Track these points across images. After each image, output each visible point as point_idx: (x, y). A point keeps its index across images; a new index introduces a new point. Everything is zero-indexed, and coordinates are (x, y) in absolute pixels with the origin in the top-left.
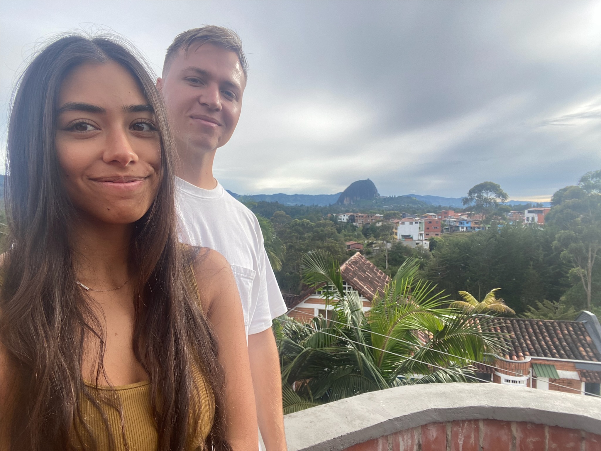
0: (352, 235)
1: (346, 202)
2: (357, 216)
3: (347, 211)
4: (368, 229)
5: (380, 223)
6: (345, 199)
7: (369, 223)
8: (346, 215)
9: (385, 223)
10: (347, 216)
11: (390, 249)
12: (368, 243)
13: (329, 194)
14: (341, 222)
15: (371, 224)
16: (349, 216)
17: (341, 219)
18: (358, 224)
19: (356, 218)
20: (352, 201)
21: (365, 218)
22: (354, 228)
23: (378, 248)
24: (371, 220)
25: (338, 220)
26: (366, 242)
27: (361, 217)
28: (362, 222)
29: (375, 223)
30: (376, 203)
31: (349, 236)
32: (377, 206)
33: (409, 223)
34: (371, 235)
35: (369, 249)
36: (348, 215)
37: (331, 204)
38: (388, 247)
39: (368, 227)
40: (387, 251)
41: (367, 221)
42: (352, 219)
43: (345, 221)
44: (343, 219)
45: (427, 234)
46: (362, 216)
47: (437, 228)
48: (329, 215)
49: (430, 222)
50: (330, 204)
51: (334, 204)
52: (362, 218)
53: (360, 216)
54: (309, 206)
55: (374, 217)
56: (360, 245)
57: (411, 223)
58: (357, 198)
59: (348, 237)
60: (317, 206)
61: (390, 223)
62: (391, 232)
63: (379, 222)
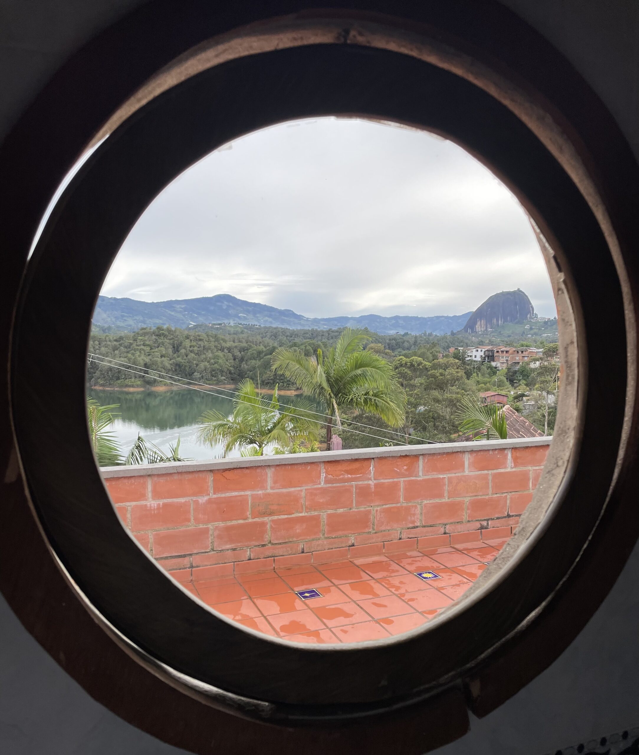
0: (489, 382)
1: (479, 327)
2: (498, 352)
3: (481, 343)
4: (515, 372)
5: (538, 363)
6: (479, 323)
7: (519, 363)
8: (479, 350)
9: (546, 363)
10: (481, 351)
11: (553, 405)
12: (515, 395)
13: (451, 315)
14: (472, 361)
15: (521, 364)
16: (485, 352)
17: (471, 356)
18: (499, 365)
19: (496, 354)
20: (489, 326)
21: (512, 354)
22: (494, 371)
23: (533, 403)
24: (521, 358)
25: (466, 358)
26: (512, 393)
27: (505, 352)
28: (507, 360)
29: (528, 364)
30: (531, 329)
31: (485, 383)
32: (532, 335)
34: (521, 382)
35: (518, 404)
36: (484, 350)
37: (455, 332)
38: (549, 402)
39: (517, 369)
40: (547, 408)
41: (515, 359)
42: (490, 356)
43: (478, 359)
44: (475, 357)
46: (507, 352)
48: (452, 350)
50: (452, 331)
51: (458, 331)
52: (507, 355)
53: (502, 352)
54: (417, 335)
55: (527, 353)
56: (502, 397)
58: (497, 320)
59: (483, 385)
60: (430, 335)
61: (553, 363)
62: (555, 378)
63: (535, 360)
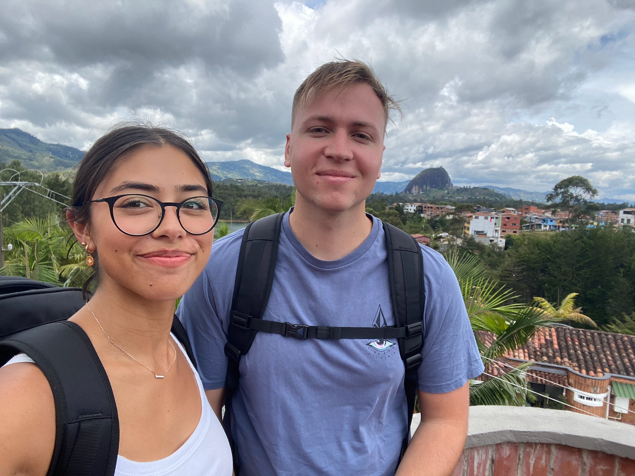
0: (419, 227)
1: (415, 190)
2: (425, 207)
3: (415, 201)
4: (436, 222)
5: (451, 217)
6: (414, 188)
7: (439, 215)
8: (413, 205)
9: (457, 217)
10: (415, 206)
11: (460, 245)
12: (435, 237)
13: (396, 182)
14: (408, 212)
15: (440, 216)
16: (417, 207)
17: (407, 209)
18: (426, 216)
19: (424, 209)
20: (421, 190)
21: (435, 209)
22: (421, 219)
23: (447, 243)
24: (440, 212)
25: (404, 210)
26: (433, 235)
27: (430, 208)
28: (431, 213)
29: (445, 216)
30: (448, 193)
31: (416, 228)
32: (449, 197)
33: (483, 217)
34: (440, 228)
35: (437, 243)
36: (416, 206)
38: (458, 243)
39: (437, 220)
40: (456, 247)
41: (437, 213)
42: (420, 210)
43: (412, 211)
44: (410, 210)
45: (503, 231)
46: (431, 208)
47: (515, 224)
48: (395, 204)
49: (508, 218)
50: (397, 192)
51: (401, 193)
52: (431, 210)
53: (428, 207)
55: (444, 209)
56: (426, 238)
57: (486, 218)
58: (426, 187)
59: (414, 229)
60: (382, 193)
61: (461, 216)
62: (463, 227)
63: (449, 214)
